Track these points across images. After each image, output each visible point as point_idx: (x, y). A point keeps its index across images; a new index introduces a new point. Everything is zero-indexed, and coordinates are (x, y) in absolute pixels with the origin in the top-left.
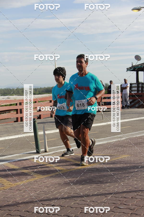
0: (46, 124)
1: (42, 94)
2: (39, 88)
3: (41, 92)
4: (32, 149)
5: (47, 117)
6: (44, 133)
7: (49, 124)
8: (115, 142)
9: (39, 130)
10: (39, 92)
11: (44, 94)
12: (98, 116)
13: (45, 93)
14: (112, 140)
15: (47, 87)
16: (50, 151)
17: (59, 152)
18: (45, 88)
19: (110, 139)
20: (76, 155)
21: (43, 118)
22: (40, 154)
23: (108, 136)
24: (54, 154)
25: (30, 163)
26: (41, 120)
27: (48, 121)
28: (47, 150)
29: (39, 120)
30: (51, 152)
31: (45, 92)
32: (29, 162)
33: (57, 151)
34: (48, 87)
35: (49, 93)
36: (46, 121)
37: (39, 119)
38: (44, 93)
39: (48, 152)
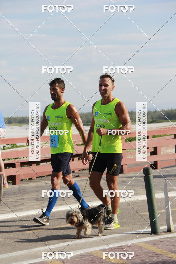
0: (168, 178)
1: (157, 123)
3: (156, 119)
4: (142, 225)
5: (169, 165)
6: (166, 195)
11: (162, 122)
13: (163, 120)
15: (167, 110)
21: (162, 168)
22: (159, 235)
25: (140, 253)
27: (172, 174)
28: (172, 228)
29: (153, 170)
32: (139, 251)
34: (169, 110)
35: (172, 120)
36: (167, 174)
38: (161, 120)
39: (173, 232)
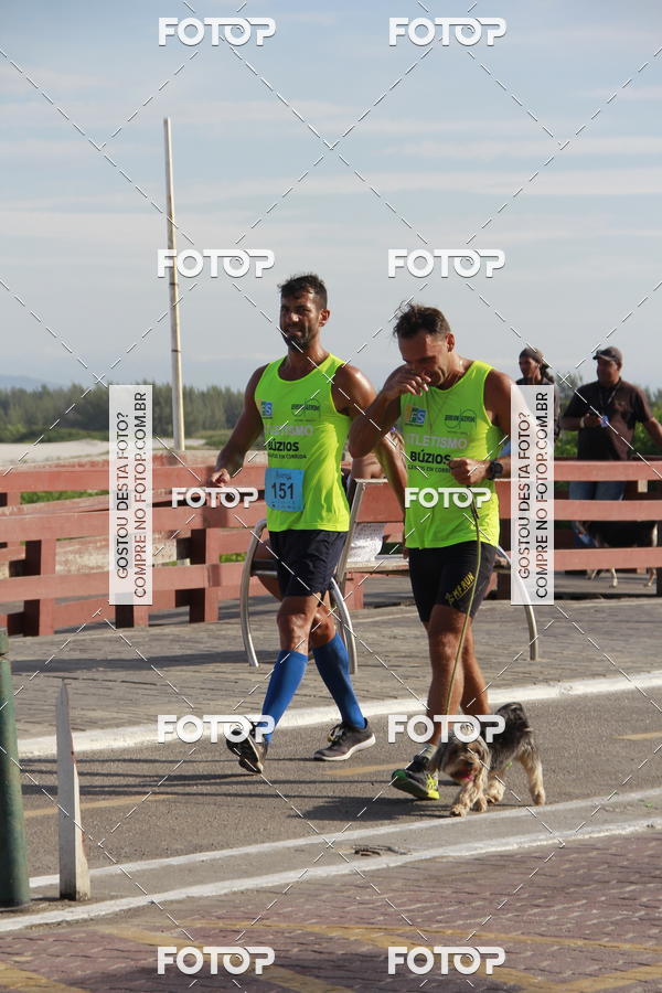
0: (78, 674)
1: (49, 440)
2: (29, 389)
6: (65, 743)
7: (98, 674)
8: (626, 839)
9: (18, 726)
10: (29, 420)
12: (497, 626)
13: (74, 431)
14: (606, 822)
16: (104, 890)
17: (172, 902)
18: (76, 389)
19: (587, 818)
20: (317, 929)
21: (56, 632)
22: (24, 912)
23: (568, 789)
24: (136, 921)
26: (41, 644)
27: (99, 656)
28: (83, 884)
29: (19, 640)
30: (112, 898)
31: (73, 424)
33: (157, 898)
36: (77, 655)
37: (25, 635)
39: (84, 901)
